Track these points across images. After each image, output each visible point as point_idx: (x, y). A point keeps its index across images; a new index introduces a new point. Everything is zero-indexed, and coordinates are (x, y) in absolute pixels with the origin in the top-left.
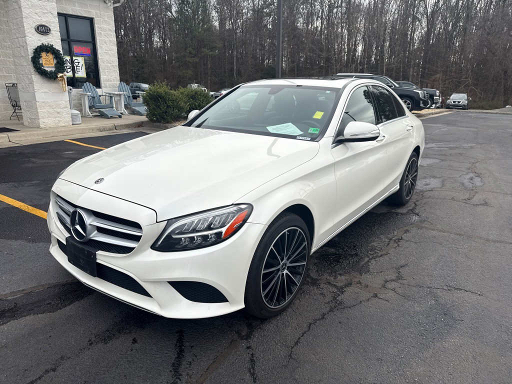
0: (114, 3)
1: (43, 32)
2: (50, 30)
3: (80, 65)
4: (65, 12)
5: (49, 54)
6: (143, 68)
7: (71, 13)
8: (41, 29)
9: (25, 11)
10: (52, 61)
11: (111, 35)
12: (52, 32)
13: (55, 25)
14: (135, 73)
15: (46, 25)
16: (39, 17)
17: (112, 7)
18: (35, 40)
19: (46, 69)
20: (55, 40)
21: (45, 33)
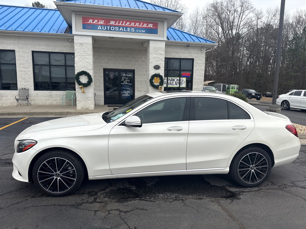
0: (206, 50)
1: (157, 68)
2: (160, 67)
3: (184, 81)
4: (180, 58)
5: (158, 78)
6: (260, 80)
7: (183, 57)
8: (156, 67)
9: (151, 60)
10: (158, 81)
11: (202, 66)
12: (161, 68)
13: (162, 65)
14: (254, 83)
15: (159, 65)
16: (156, 62)
17: (205, 52)
18: (152, 72)
19: (155, 84)
20: (161, 72)
21: (158, 68)
